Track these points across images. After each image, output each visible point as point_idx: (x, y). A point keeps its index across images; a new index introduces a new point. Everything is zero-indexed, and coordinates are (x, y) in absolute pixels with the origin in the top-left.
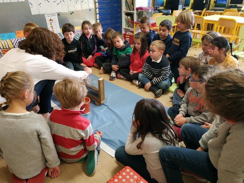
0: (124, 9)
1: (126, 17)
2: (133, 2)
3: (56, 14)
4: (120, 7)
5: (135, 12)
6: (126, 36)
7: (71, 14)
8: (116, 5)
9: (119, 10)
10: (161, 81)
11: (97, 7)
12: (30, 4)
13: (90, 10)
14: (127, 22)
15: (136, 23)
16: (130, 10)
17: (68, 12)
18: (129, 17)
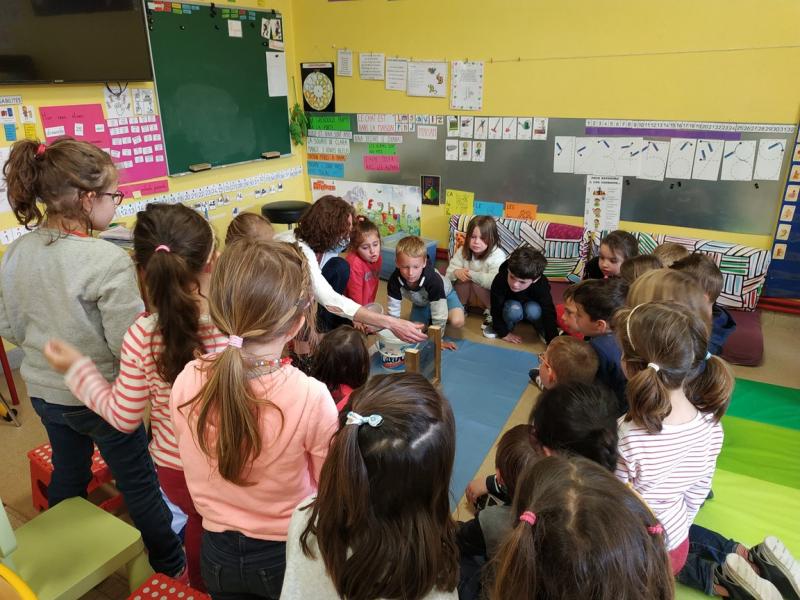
3: (621, 181)
7: (672, 186)
11: (792, 181)
12: (556, 147)
13: (757, 186)
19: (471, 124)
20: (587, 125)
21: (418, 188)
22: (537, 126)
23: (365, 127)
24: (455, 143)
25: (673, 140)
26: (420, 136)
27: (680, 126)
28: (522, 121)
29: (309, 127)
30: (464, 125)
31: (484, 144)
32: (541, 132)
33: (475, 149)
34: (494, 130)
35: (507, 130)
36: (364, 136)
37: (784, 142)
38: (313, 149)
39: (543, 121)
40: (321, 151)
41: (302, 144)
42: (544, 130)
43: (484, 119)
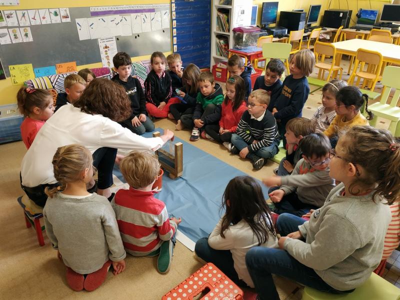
0: (215, 29)
1: (218, 41)
2: (228, 19)
3: (114, 39)
4: (209, 26)
5: (231, 34)
6: (217, 70)
7: (136, 37)
8: (203, 22)
9: (206, 29)
10: (263, 146)
11: (174, 27)
12: (77, 25)
13: (164, 31)
14: (219, 48)
15: (232, 52)
16: (224, 31)
17: (131, 35)
18: (222, 41)
19: (14, 15)
20: (91, 11)
22: (63, 13)
24: (5, 31)
25: (132, 14)
27: (133, 7)
28: (53, 11)
30: (8, 17)
31: (29, 29)
32: (67, 17)
33: (23, 33)
34: (34, 19)
35: (44, 18)
37: (168, 11)
39: (66, 10)
42: (68, 15)
43: (24, 11)
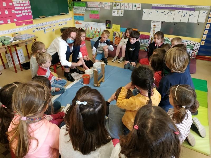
3: (161, 22)
7: (175, 24)
11: (208, 22)
12: (143, 12)
13: (198, 24)
17: (172, 22)
19: (120, 5)
20: (152, 6)
21: (105, 24)
22: (138, 6)
23: (90, 6)
24: (115, 10)
25: (176, 10)
26: (105, 9)
27: (178, 6)
28: (134, 4)
29: (74, 6)
30: (118, 5)
31: (123, 11)
32: (139, 8)
33: (121, 12)
34: (126, 7)
36: (89, 8)
37: (207, 11)
38: (75, 12)
39: (140, 5)
40: (77, 13)
41: (72, 11)
42: (140, 7)
43: (123, 4)
